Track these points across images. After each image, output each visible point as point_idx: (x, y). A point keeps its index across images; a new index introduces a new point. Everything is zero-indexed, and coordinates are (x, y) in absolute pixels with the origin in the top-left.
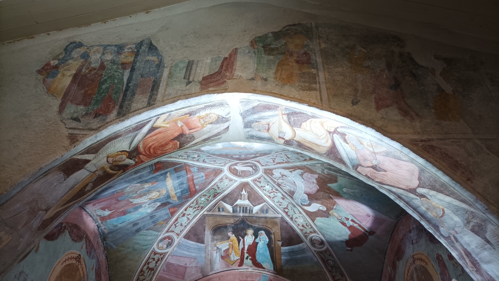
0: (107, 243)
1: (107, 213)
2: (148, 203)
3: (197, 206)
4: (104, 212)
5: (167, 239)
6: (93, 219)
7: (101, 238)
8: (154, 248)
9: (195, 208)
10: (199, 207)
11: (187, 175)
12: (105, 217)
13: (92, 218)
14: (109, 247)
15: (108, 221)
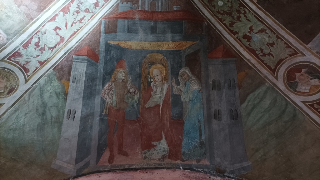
0: (232, 172)
1: (163, 145)
2: (174, 84)
3: (235, 15)
4: (158, 148)
5: (297, 75)
6: (168, 168)
7: (214, 175)
8: (304, 102)
9: (239, 17)
10: (239, 12)
11: (135, 19)
12: (170, 151)
13: (163, 168)
14: (243, 172)
15: (183, 150)
